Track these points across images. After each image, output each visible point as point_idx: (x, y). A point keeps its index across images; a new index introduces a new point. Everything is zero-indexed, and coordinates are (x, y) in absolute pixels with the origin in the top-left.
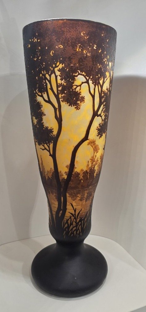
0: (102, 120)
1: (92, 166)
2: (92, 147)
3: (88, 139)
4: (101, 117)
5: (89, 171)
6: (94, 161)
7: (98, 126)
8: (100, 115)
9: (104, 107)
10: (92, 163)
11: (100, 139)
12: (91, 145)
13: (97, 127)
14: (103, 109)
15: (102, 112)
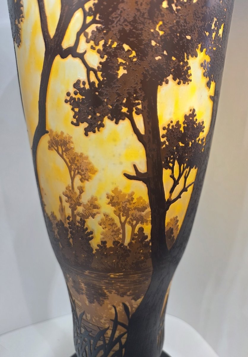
0: (89, 69)
1: (74, 216)
2: (62, 156)
3: (47, 132)
4: (81, 56)
5: (70, 227)
6: (80, 204)
7: (72, 90)
8: (72, 52)
9: (89, 19)
10: (73, 209)
11: (86, 134)
12: (58, 151)
13: (68, 94)
14: (85, 26)
15: (83, 39)
